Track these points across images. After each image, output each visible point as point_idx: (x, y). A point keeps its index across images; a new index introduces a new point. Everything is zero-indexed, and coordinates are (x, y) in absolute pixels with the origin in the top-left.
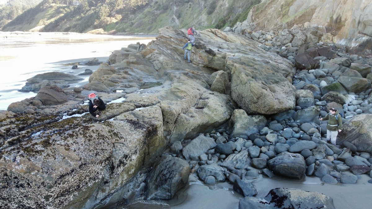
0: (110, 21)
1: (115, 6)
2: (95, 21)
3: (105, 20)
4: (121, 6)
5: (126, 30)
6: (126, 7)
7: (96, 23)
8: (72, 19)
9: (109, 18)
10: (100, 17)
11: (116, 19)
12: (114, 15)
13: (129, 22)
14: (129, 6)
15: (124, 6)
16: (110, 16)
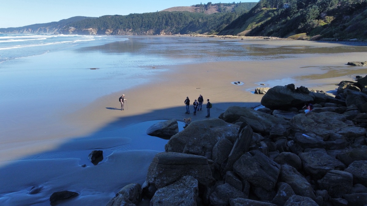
0: (317, 24)
1: (327, 7)
2: (300, 25)
3: (311, 23)
4: (335, 6)
5: (334, 35)
6: (341, 6)
7: (300, 27)
8: (277, 22)
9: (317, 20)
10: (306, 20)
11: (325, 21)
12: (324, 17)
13: (341, 25)
14: (345, 5)
15: (340, 5)
16: (319, 18)
